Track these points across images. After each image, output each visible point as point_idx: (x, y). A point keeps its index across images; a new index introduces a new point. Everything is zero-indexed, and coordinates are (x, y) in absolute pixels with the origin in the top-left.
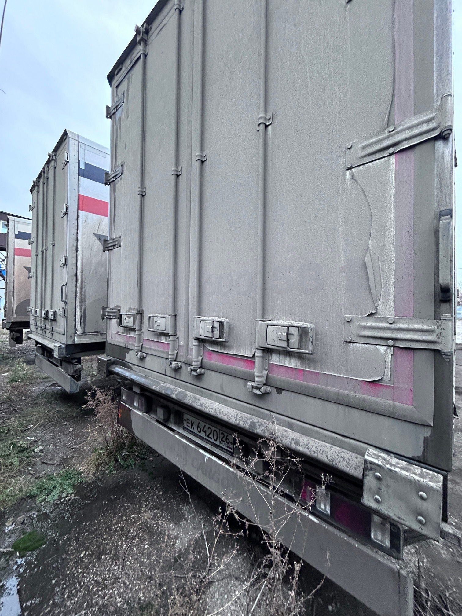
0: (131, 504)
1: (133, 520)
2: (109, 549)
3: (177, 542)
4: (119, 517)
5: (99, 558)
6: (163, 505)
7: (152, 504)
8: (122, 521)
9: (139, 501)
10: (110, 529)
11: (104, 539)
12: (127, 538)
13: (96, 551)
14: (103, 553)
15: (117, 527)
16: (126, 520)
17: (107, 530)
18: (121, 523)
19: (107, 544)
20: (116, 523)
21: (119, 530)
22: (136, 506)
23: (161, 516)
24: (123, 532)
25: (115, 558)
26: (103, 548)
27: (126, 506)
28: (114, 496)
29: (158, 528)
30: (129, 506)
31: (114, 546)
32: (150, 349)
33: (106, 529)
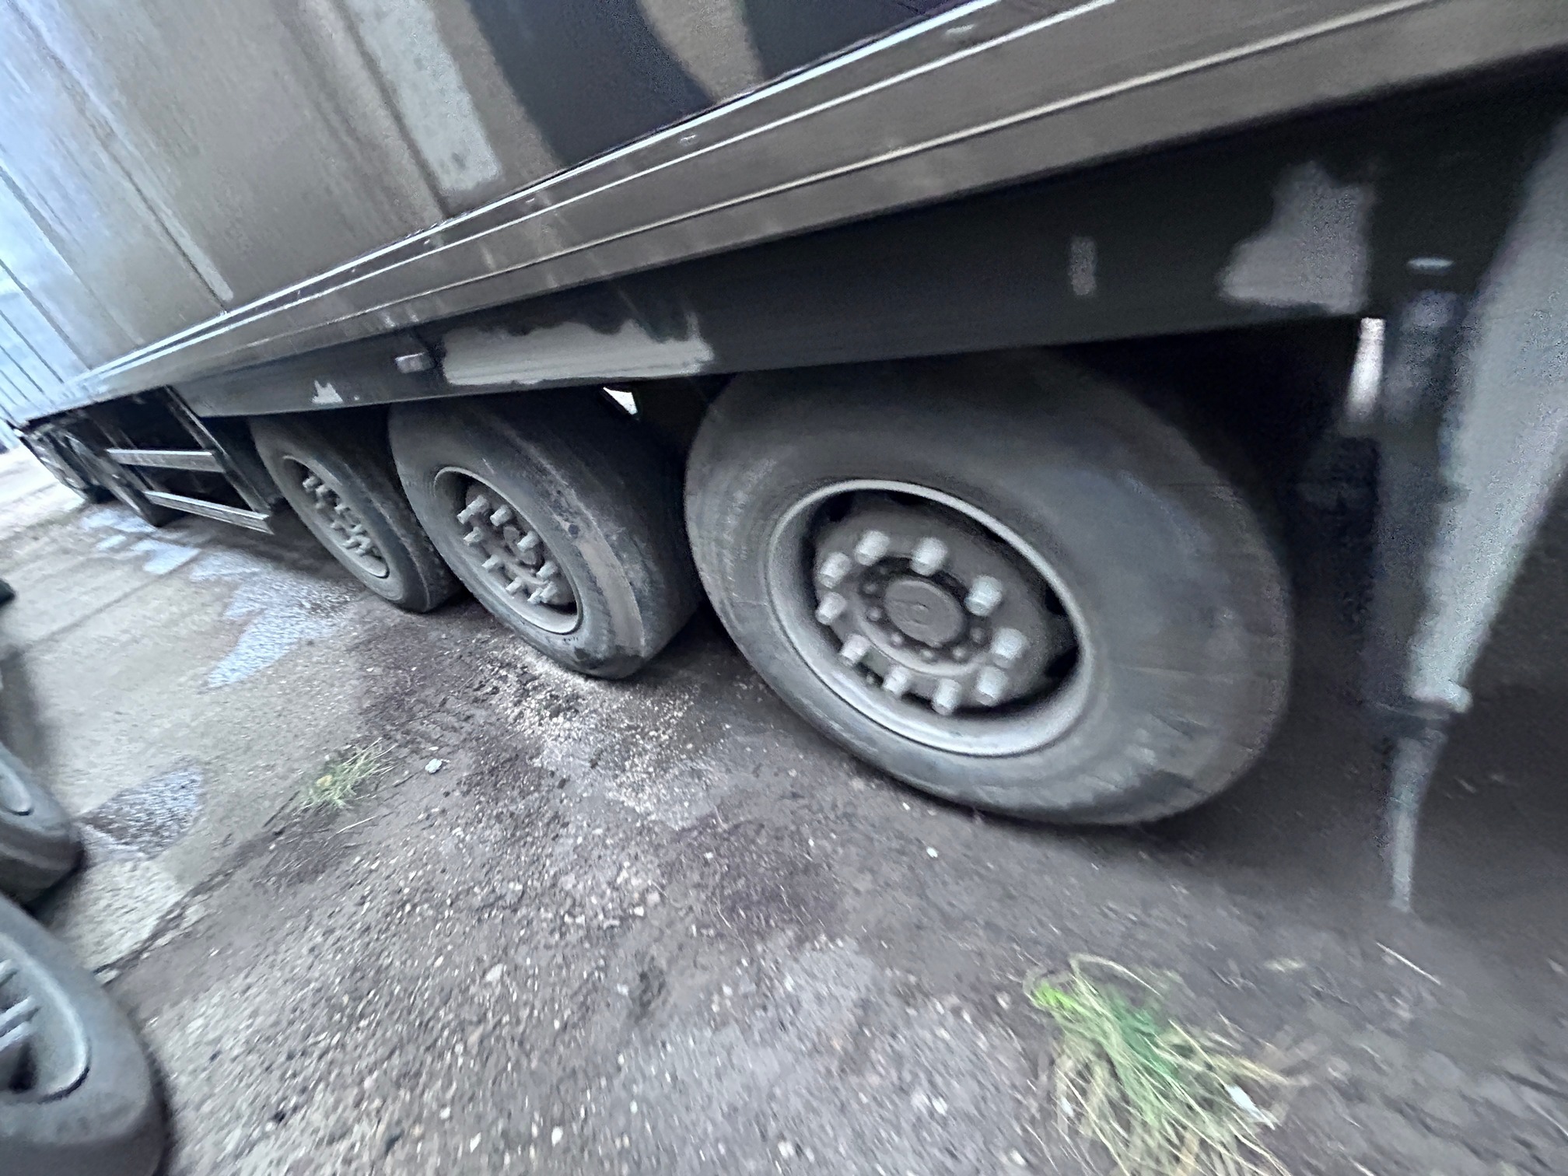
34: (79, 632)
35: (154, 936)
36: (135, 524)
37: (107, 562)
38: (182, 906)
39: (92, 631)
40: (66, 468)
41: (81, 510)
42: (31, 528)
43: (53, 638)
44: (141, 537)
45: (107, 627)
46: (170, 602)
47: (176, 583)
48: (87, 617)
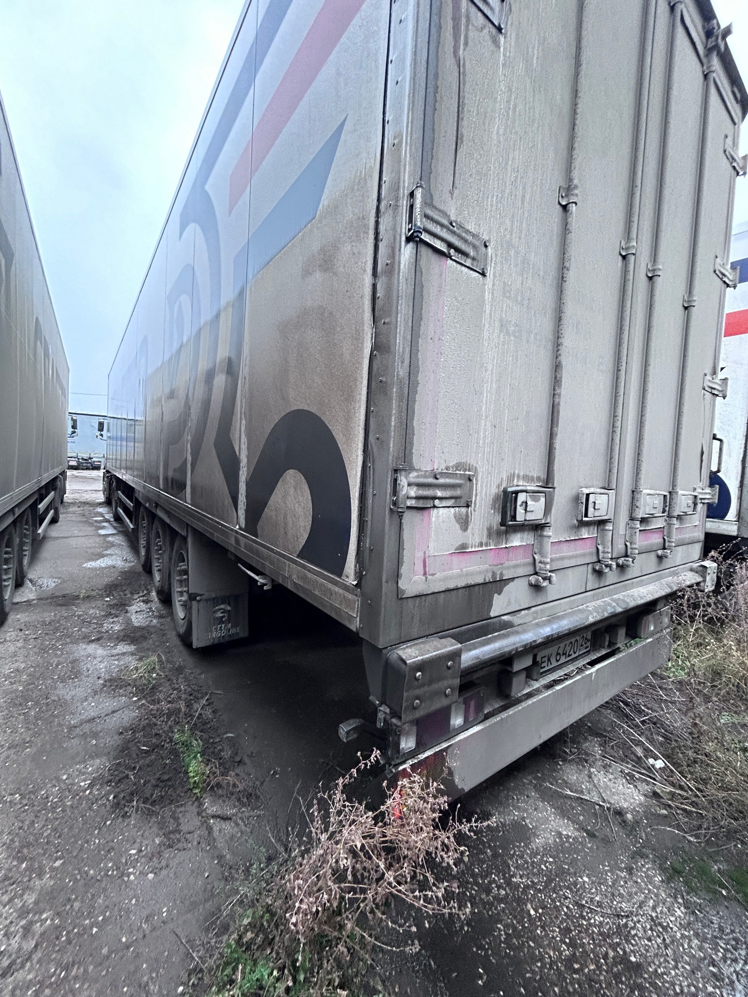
0: (500, 922)
1: (540, 911)
2: (615, 950)
3: (565, 833)
4: (539, 945)
5: (637, 968)
6: (495, 855)
7: (498, 876)
8: (547, 935)
9: (492, 904)
10: (572, 958)
11: (599, 967)
12: (583, 918)
13: (628, 979)
14: (624, 959)
15: (565, 943)
16: (543, 927)
17: (576, 966)
18: (553, 937)
19: (606, 956)
20: (556, 949)
21: (570, 938)
22: (503, 910)
23: (522, 857)
24: (573, 928)
25: (624, 933)
26: (615, 964)
27: (506, 934)
28: (480, 977)
29: (547, 862)
30: (506, 926)
31: (605, 940)
32: (562, 559)
33: (576, 971)
34: (65, 540)
35: (24, 602)
36: (109, 516)
37: (91, 524)
38: (34, 600)
39: (70, 541)
40: (108, 488)
41: (100, 504)
42: (80, 502)
43: (57, 538)
44: (107, 521)
45: (73, 542)
46: (95, 542)
47: (102, 538)
48: (70, 537)
